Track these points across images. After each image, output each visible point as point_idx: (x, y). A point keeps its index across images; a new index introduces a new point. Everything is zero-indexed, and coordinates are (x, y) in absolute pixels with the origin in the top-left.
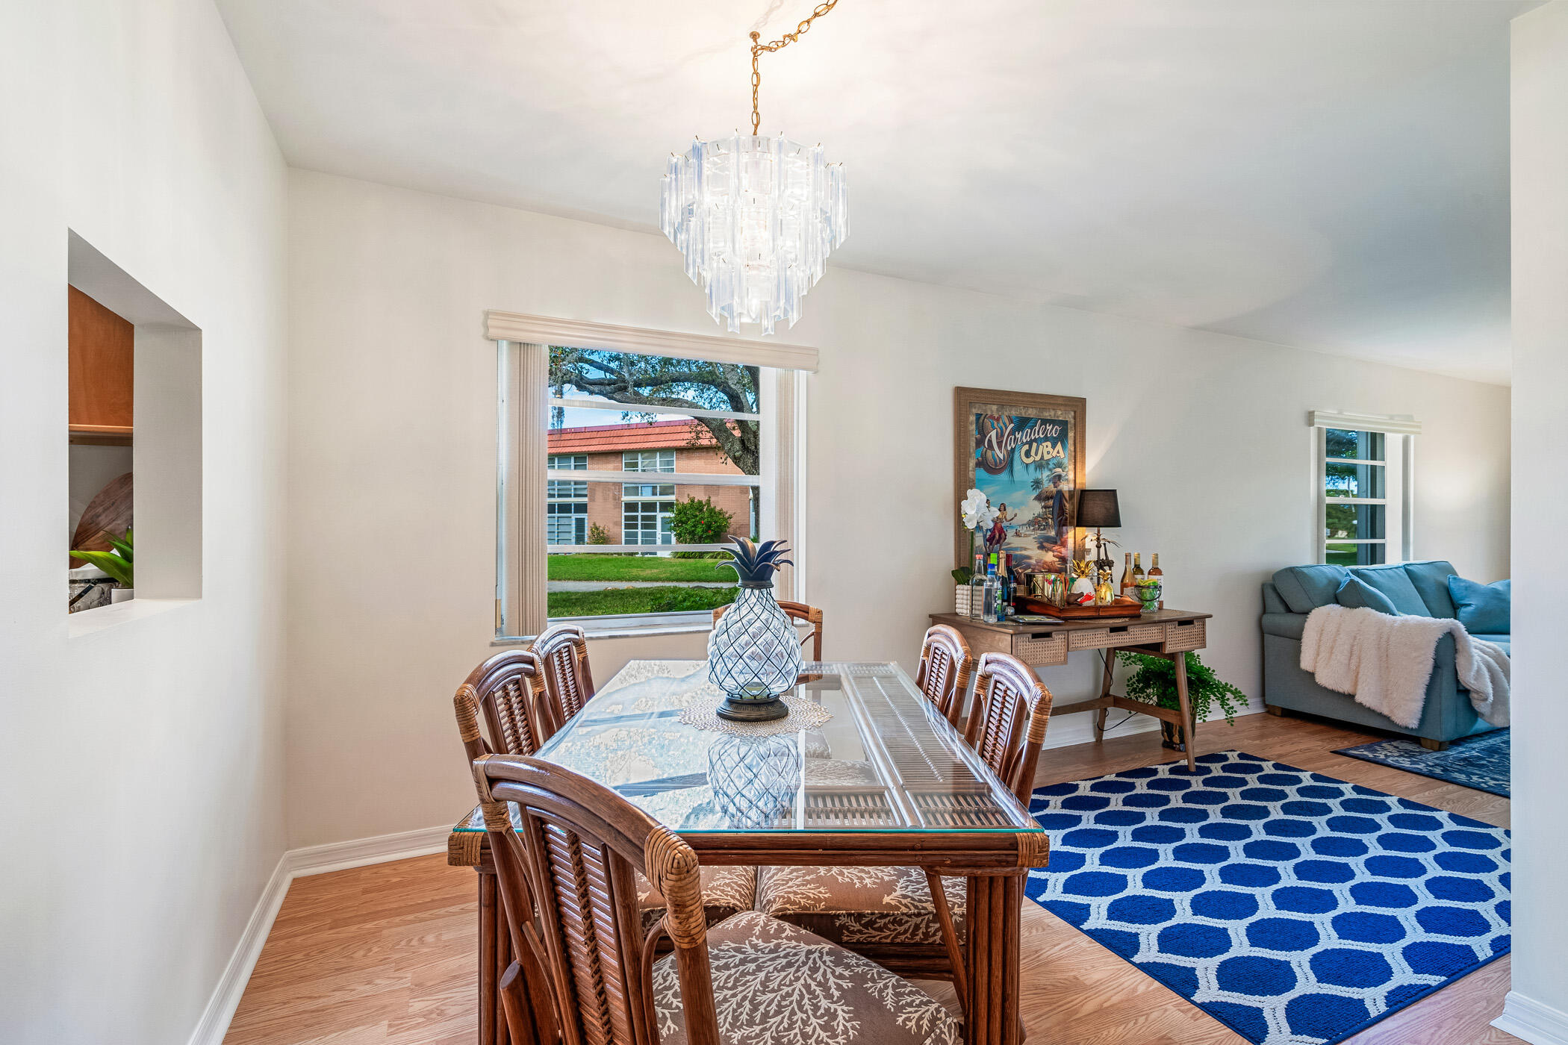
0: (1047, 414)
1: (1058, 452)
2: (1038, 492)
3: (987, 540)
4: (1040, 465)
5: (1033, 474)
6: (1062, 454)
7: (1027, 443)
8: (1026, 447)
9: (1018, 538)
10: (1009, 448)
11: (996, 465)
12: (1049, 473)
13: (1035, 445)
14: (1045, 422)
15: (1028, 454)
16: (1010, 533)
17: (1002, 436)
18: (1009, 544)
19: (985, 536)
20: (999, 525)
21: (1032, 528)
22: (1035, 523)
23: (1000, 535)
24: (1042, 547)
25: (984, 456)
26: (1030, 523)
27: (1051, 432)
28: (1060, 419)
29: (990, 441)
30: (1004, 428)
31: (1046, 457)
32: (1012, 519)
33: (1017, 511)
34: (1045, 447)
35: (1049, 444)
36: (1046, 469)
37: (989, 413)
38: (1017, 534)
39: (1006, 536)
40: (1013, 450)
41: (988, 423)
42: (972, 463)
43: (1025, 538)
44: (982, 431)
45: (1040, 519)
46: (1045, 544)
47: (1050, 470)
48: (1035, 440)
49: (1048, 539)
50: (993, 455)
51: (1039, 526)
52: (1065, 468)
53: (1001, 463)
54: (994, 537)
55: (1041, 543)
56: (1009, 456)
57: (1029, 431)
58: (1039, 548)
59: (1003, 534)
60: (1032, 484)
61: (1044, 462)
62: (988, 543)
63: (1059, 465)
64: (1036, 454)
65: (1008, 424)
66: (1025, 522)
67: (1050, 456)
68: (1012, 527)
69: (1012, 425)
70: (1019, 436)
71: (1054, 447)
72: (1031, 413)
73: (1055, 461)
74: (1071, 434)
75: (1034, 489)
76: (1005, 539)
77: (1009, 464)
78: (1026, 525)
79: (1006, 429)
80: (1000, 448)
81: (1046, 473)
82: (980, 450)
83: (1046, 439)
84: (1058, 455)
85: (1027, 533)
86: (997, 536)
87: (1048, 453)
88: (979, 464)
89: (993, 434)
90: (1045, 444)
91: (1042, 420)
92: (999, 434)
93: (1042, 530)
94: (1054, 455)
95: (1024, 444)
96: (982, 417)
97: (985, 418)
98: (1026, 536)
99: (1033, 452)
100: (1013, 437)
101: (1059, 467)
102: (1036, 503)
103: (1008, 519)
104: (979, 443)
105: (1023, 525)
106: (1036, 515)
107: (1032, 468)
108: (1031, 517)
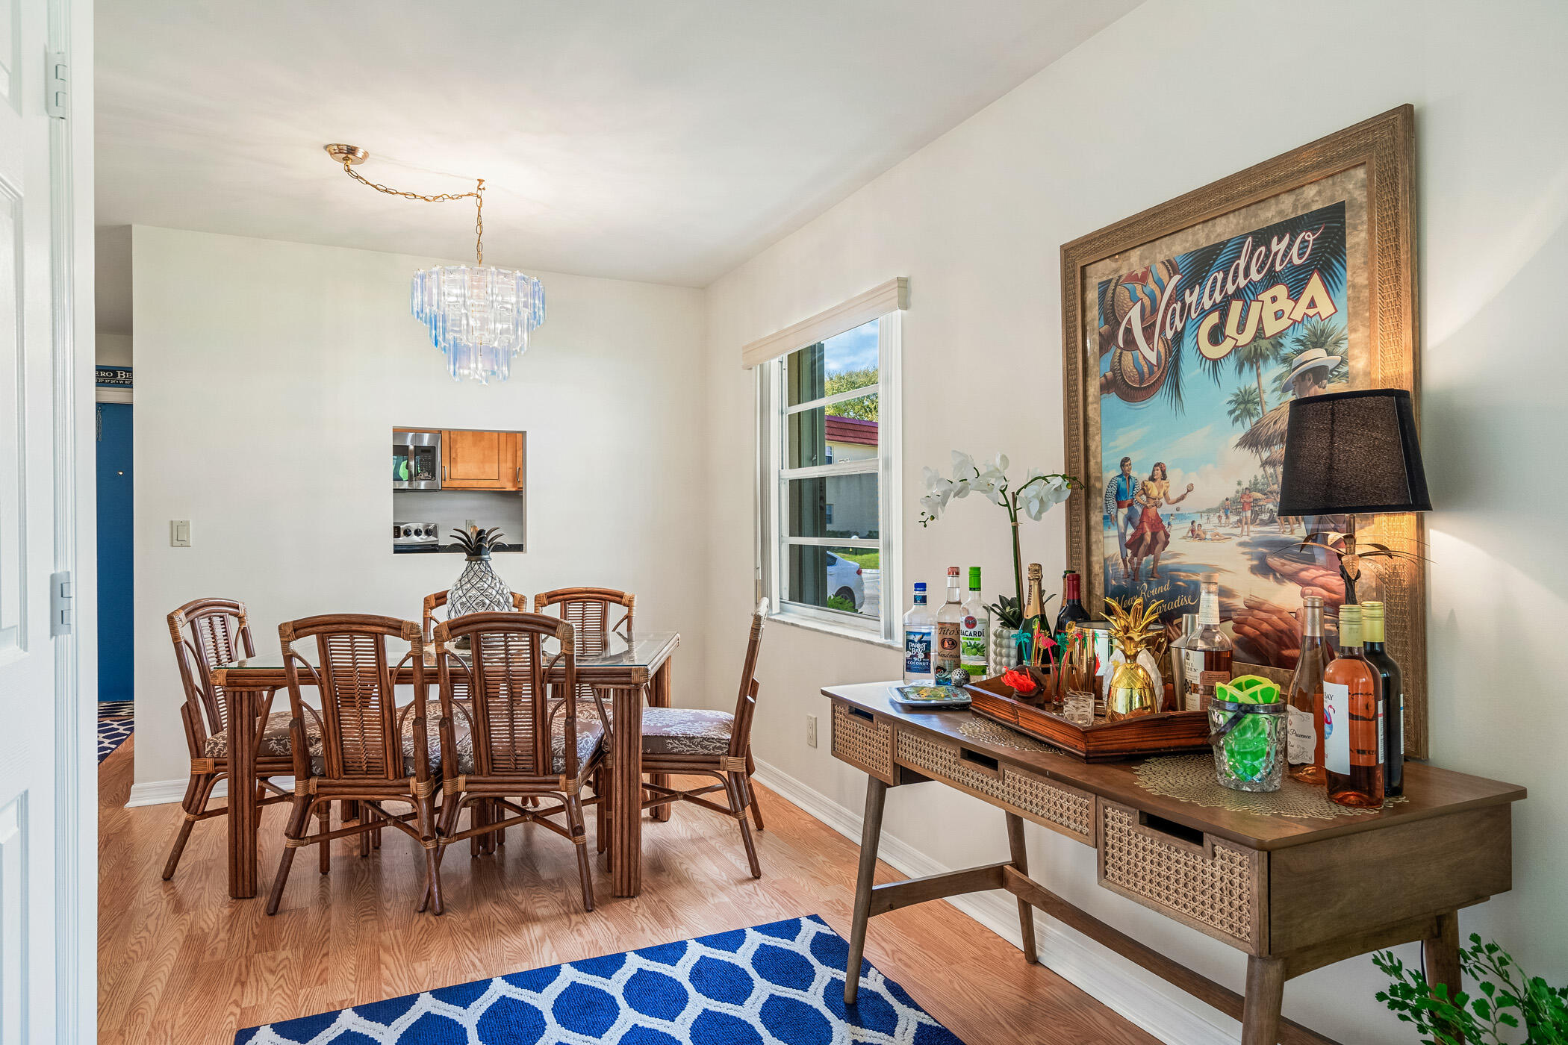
0: (1269, 214)
1: (1312, 304)
2: (1248, 427)
3: (1128, 545)
4: (1251, 357)
5: (1233, 381)
6: (1325, 307)
7: (1215, 307)
8: (1214, 318)
9: (1197, 543)
10: (1170, 334)
11: (1142, 380)
12: (1282, 369)
13: (1236, 306)
14: (1262, 237)
15: (1216, 335)
16: (1178, 532)
17: (1154, 310)
18: (1175, 555)
19: (1122, 536)
20: (1151, 512)
21: (1234, 518)
22: (1240, 505)
23: (1154, 535)
24: (1263, 569)
25: (1117, 369)
26: (1229, 507)
27: (1285, 255)
28: (1315, 207)
29: (1129, 331)
30: (1158, 293)
31: (1272, 328)
32: (1182, 498)
33: (1193, 478)
34: (1268, 301)
35: (1281, 291)
36: (1271, 361)
37: (1124, 272)
38: (1195, 534)
39: (1167, 536)
40: (1179, 337)
41: (1123, 293)
42: (1093, 388)
43: (1216, 544)
44: (1112, 315)
45: (1258, 495)
46: (1275, 562)
47: (1286, 360)
48: (1239, 294)
49: (1282, 548)
50: (1135, 360)
51: (1256, 514)
52: (1336, 343)
53: (1151, 372)
54: (1142, 538)
55: (1262, 558)
56: (1168, 351)
57: (1220, 276)
58: (1254, 570)
59: (1162, 533)
60: (1232, 406)
61: (1264, 344)
62: (1129, 552)
63: (1319, 339)
64: (1241, 328)
65: (1165, 276)
66: (1216, 505)
67: (1284, 323)
68: (1181, 517)
69: (1177, 277)
70: (1190, 298)
71: (1295, 295)
72: (1225, 228)
73: (1302, 332)
74: (1357, 238)
75: (1236, 419)
76: (1167, 543)
77: (1171, 369)
78: (1217, 510)
79: (1163, 291)
80: (1149, 338)
81: (1272, 371)
82: (1108, 357)
83: (1272, 279)
84: (1311, 312)
85: (1221, 531)
86: (1148, 537)
87: (1278, 315)
88: (1106, 387)
89: (1135, 313)
90: (1266, 297)
91: (1253, 234)
92: (1148, 309)
93: (1264, 523)
94: (1297, 315)
95: (1204, 314)
96: (1113, 284)
97: (1116, 285)
98: (1218, 538)
99: (1231, 328)
100: (1178, 305)
101: (1315, 345)
102: (1246, 453)
103: (1173, 496)
104: (1106, 342)
105: (1209, 511)
106: (1246, 485)
107: (1229, 367)
108: (1230, 491)
